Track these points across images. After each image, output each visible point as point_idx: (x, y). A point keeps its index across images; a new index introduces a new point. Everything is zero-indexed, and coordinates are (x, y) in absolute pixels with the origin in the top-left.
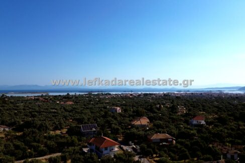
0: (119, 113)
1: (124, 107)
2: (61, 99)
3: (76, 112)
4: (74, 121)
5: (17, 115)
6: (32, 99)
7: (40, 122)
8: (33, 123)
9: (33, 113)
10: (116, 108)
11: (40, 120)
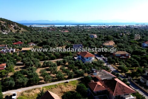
0: (96, 38)
1: (99, 35)
2: (62, 29)
3: (70, 37)
4: (69, 42)
5: (39, 37)
6: (46, 28)
7: (51, 42)
8: (47, 42)
9: (47, 37)
10: (94, 35)
11: (51, 41)
